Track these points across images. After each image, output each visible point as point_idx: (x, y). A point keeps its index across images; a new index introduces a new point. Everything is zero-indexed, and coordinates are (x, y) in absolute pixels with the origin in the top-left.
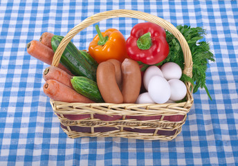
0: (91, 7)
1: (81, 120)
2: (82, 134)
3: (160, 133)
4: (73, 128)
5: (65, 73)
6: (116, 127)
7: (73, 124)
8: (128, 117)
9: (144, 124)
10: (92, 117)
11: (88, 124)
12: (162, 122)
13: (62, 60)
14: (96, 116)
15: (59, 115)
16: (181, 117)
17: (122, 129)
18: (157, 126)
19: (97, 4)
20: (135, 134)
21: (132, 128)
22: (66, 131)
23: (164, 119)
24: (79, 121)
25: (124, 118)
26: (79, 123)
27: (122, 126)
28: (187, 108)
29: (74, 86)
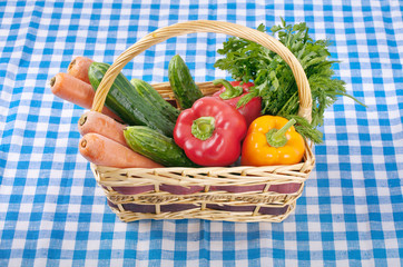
0: (164, 12)
1: (140, 195)
2: (140, 216)
3: (264, 211)
4: (127, 207)
5: (112, 120)
6: (195, 203)
7: (127, 201)
8: (213, 188)
9: (238, 199)
10: (157, 189)
11: (150, 200)
12: (267, 194)
13: (108, 102)
14: (163, 188)
15: (106, 188)
16: (296, 187)
17: (204, 207)
18: (259, 201)
19: (175, 7)
20: (224, 213)
21: (220, 204)
22: (115, 211)
23: (269, 190)
24: (136, 196)
25: (207, 189)
26: (136, 199)
27: (204, 202)
28: (306, 172)
29: (128, 142)
